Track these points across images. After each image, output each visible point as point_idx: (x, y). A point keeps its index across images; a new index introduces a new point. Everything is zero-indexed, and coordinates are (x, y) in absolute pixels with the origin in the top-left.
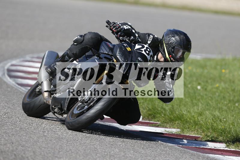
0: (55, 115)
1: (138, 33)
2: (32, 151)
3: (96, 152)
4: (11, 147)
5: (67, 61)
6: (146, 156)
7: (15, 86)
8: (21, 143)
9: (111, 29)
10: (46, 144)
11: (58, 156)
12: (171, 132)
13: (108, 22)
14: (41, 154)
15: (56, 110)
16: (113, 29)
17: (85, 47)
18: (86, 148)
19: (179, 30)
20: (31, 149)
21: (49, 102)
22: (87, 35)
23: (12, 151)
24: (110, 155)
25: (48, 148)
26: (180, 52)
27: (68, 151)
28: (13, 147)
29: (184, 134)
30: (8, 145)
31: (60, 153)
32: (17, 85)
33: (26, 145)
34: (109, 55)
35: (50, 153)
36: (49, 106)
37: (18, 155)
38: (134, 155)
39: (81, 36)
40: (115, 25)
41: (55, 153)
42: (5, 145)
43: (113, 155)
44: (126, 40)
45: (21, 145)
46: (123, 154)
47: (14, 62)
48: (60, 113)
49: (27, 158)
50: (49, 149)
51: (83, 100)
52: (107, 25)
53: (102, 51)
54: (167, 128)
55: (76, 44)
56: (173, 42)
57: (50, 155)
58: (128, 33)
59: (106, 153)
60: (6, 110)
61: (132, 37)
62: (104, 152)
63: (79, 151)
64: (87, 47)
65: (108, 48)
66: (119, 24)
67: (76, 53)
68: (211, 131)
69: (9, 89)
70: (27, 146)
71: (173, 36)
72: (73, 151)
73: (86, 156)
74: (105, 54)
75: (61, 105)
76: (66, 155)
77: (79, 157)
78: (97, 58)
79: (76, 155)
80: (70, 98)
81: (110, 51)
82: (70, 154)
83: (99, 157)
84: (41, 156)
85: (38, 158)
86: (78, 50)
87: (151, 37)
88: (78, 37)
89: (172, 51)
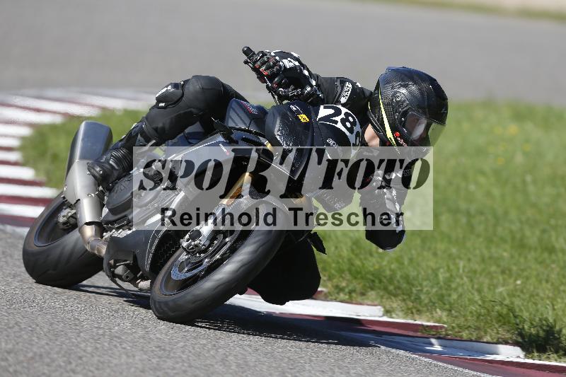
1: (317, 78)
3: (78, 328)
9: (256, 70)
13: (248, 52)
15: (120, 270)
16: (261, 70)
17: (185, 113)
18: (53, 318)
19: (415, 69)
21: (99, 251)
22: (190, 83)
24: (110, 335)
26: (420, 124)
27: (11, 325)
39: (176, 86)
40: (265, 58)
43: (117, 335)
46: (141, 332)
48: (131, 276)
51: (196, 246)
53: (231, 124)
55: (163, 105)
56: (404, 101)
58: (295, 77)
59: (101, 332)
61: (309, 89)
62: (97, 327)
63: (37, 325)
64: (191, 111)
66: (275, 56)
67: (163, 129)
68: (348, 276)
71: (403, 86)
72: (23, 327)
73: (53, 338)
74: (240, 129)
75: (135, 258)
76: (8, 336)
77: (36, 341)
78: (222, 139)
79: (29, 337)
80: (157, 241)
81: (252, 122)
82: (18, 334)
83: (85, 340)
86: (168, 121)
87: (349, 86)
88: (168, 88)
89: (400, 122)
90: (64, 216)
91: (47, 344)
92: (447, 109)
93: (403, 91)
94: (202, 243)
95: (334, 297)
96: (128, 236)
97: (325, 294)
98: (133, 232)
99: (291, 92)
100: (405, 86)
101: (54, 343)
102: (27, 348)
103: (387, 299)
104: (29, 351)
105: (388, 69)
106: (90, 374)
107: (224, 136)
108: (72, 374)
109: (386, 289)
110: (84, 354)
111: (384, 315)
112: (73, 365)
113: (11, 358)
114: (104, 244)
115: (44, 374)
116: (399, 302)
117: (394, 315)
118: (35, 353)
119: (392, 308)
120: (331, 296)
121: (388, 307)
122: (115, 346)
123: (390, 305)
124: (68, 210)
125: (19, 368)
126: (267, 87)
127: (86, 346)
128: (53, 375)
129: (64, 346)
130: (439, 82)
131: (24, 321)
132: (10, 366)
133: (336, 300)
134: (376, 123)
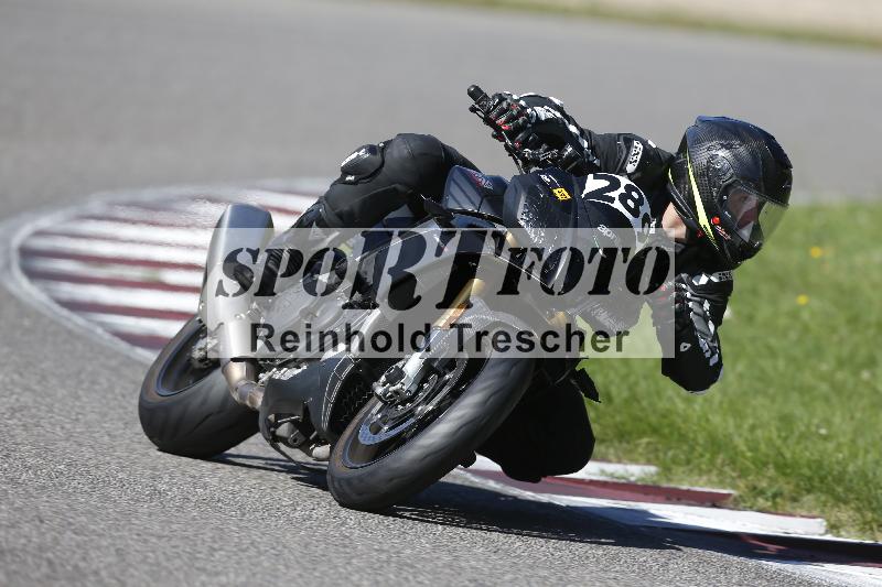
0: (278, 449)
1: (591, 136)
2: (112, 550)
3: (348, 550)
4: (34, 532)
6: (531, 567)
7: (48, 308)
8: (71, 520)
9: (488, 121)
10: (162, 522)
11: (209, 567)
12: (623, 478)
13: (476, 93)
14: (144, 561)
15: (283, 430)
16: (498, 122)
20: (109, 541)
21: (253, 401)
22: (394, 145)
23: (41, 548)
24: (398, 562)
25: (170, 539)
27: (245, 546)
28: (43, 534)
29: (672, 485)
30: (26, 528)
31: (217, 555)
32: (57, 308)
33: (92, 527)
34: (481, 216)
35: (179, 556)
36: (254, 413)
37: (62, 565)
38: (486, 561)
39: (372, 149)
40: (504, 105)
41: (198, 555)
42: (13, 526)
43: (409, 561)
45: (73, 527)
47: (45, 222)
48: (301, 439)
49: (96, 573)
50: (173, 543)
51: (396, 392)
52: (473, 102)
53: (452, 205)
54: (609, 461)
55: (352, 178)
56: (728, 169)
57: (178, 562)
59: (384, 557)
60: (15, 397)
61: (570, 149)
62: (377, 550)
63: (285, 547)
64: (395, 189)
65: (477, 190)
66: (518, 100)
67: (351, 215)
68: (771, 472)
69: (26, 323)
70: (94, 531)
71: (725, 146)
72: (262, 548)
73: (310, 566)
74: (465, 212)
75: (306, 411)
76: (238, 563)
77: (285, 571)
79: (273, 564)
80: (338, 385)
81: (484, 201)
82: (254, 560)
83: (359, 570)
84: (146, 568)
85: (136, 573)
86: (360, 203)
87: (638, 147)
88: (361, 153)
89: (722, 201)
90: (200, 349)
91: (300, 576)
92: (790, 183)
93: (722, 153)
94: (405, 388)
95: (749, 504)
96: (295, 377)
97: (735, 500)
98: (303, 371)
99: (543, 153)
100: (728, 147)
101: (311, 574)
102: (269, 582)
103: (832, 507)
105: (699, 119)
107: (440, 223)
109: (830, 492)
111: (827, 532)
114: (261, 391)
116: (851, 513)
117: (843, 533)
119: (840, 520)
120: (744, 501)
121: (833, 520)
122: (406, 579)
123: (836, 516)
126: (506, 146)
127: (360, 580)
129: (327, 579)
130: (779, 140)
131: (265, 539)
133: (751, 508)
134: (682, 203)
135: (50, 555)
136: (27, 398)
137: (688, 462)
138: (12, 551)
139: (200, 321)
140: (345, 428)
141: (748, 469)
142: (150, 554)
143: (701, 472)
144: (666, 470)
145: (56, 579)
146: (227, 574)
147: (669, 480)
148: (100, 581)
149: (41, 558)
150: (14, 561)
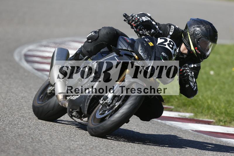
0: (72, 119)
2: (49, 135)
4: (28, 130)
5: (81, 60)
9: (129, 23)
11: (74, 140)
13: (125, 16)
14: (57, 138)
15: (74, 114)
16: (132, 24)
17: (100, 44)
21: (65, 105)
22: (101, 30)
23: (30, 134)
29: (198, 119)
30: (26, 129)
34: (128, 51)
36: (66, 109)
37: (35, 139)
39: (95, 32)
40: (133, 19)
44: (146, 34)
48: (79, 116)
49: (44, 141)
51: (106, 103)
52: (125, 18)
53: (120, 47)
54: (181, 112)
55: (90, 41)
57: (66, 138)
61: (153, 31)
64: (103, 43)
65: (127, 43)
66: (137, 17)
67: (91, 51)
68: (224, 115)
71: (198, 27)
75: (80, 108)
78: (116, 55)
80: (89, 101)
81: (129, 46)
84: (58, 140)
85: (55, 141)
86: (93, 48)
87: (173, 27)
88: (92, 34)
89: (198, 43)
90: (49, 90)
92: (217, 37)
93: (198, 29)
94: (108, 102)
96: (77, 99)
97: (214, 123)
98: (79, 97)
104: (91, 145)
105: (191, 19)
106: (116, 155)
107: (116, 53)
108: (108, 155)
110: (114, 146)
112: (109, 151)
113: (83, 148)
114: (67, 102)
115: (97, 154)
118: (93, 146)
120: (217, 123)
124: (51, 87)
125: (87, 152)
126: (135, 30)
128: (101, 155)
132: (83, 151)
134: (186, 43)
135: (32, 136)
136: (26, 95)
137: (202, 113)
138: (22, 135)
139: (49, 82)
140: (92, 113)
141: (217, 114)
142: (59, 136)
143: (205, 115)
144: (196, 115)
145: (34, 143)
146: (79, 142)
147: (197, 117)
148: (45, 143)
149: (30, 137)
150: (22, 138)
